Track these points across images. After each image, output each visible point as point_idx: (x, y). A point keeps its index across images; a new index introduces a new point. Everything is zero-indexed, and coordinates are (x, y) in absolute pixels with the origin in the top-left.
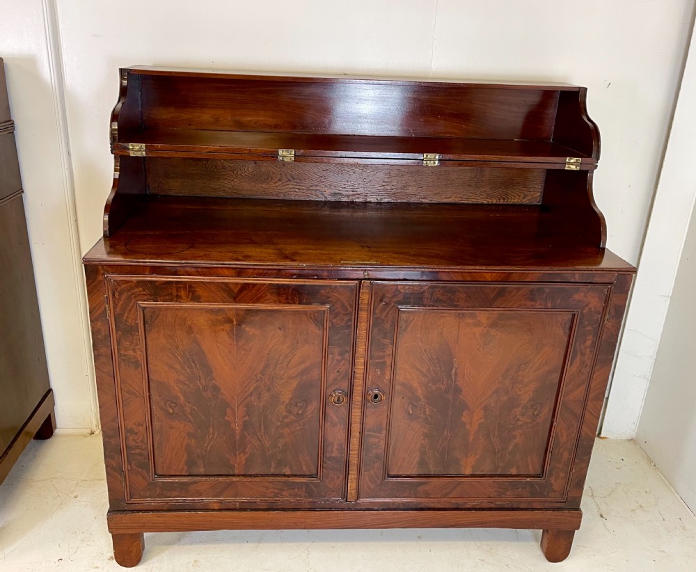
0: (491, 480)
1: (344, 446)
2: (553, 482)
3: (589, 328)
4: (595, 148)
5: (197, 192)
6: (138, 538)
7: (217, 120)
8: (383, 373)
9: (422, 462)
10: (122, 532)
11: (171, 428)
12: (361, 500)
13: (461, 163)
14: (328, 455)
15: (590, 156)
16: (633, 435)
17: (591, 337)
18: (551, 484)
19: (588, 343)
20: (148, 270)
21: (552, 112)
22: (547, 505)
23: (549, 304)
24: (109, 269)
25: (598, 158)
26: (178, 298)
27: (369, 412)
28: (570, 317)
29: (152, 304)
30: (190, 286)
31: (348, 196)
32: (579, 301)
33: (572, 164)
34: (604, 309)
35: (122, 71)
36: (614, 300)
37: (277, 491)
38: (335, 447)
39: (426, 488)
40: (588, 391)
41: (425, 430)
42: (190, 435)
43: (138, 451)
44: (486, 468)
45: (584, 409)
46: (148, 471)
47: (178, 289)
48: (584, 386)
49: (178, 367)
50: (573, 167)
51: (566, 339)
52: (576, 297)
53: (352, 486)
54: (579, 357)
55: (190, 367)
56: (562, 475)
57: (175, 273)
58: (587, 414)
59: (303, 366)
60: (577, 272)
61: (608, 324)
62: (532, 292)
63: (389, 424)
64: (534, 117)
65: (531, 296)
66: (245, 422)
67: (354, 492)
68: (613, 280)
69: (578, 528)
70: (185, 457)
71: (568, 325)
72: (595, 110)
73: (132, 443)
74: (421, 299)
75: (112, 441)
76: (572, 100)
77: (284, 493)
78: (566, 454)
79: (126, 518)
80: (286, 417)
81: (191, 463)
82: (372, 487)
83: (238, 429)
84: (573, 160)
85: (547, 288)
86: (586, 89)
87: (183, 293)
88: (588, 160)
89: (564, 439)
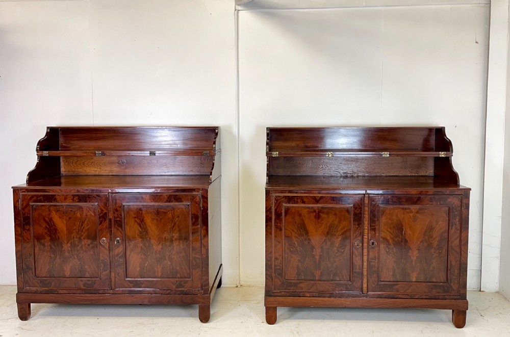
0: (424, 284)
1: (361, 266)
2: (452, 285)
3: (456, 213)
4: (451, 149)
5: (289, 174)
6: (275, 309)
7: (298, 145)
8: (375, 233)
9: (394, 275)
10: (270, 306)
11: (292, 258)
12: (369, 293)
13: (398, 155)
14: (354, 271)
15: (449, 151)
16: (497, 289)
17: (458, 217)
18: (452, 287)
19: (457, 220)
20: (287, 192)
21: (433, 138)
22: (452, 297)
23: (439, 203)
24: (274, 191)
25: (452, 152)
26: (297, 203)
27: (371, 250)
28: (447, 209)
29: (288, 205)
30: (302, 198)
31: (350, 174)
32: (450, 202)
33: (442, 154)
34: (461, 205)
35: (267, 128)
36: (464, 201)
37: (333, 288)
38: (357, 266)
39: (397, 287)
40: (460, 241)
41: (395, 260)
42: (299, 261)
43: (278, 267)
44: (422, 278)
45: (461, 250)
46: (282, 277)
47: (297, 199)
48: (458, 239)
49: (296, 231)
50: (443, 156)
51: (448, 218)
52: (449, 200)
53: (365, 286)
54: (454, 226)
55: (300, 231)
56: (456, 282)
57: (297, 193)
58: (462, 252)
59: (343, 231)
60: (448, 190)
61: (464, 211)
62: (431, 198)
63: (379, 255)
64: (426, 141)
65: (431, 200)
66: (320, 255)
67: (366, 289)
68: (462, 193)
69: (467, 309)
70: (296, 271)
71: (448, 212)
72: (449, 135)
73: (276, 264)
74: (388, 202)
75: (269, 263)
76: (440, 132)
77: (337, 289)
78: (456, 271)
79: (272, 299)
80: (337, 253)
81: (299, 274)
82: (374, 286)
83: (317, 258)
84: (443, 153)
85: (437, 197)
86: (444, 128)
87: (299, 200)
88: (448, 153)
89: (454, 264)
